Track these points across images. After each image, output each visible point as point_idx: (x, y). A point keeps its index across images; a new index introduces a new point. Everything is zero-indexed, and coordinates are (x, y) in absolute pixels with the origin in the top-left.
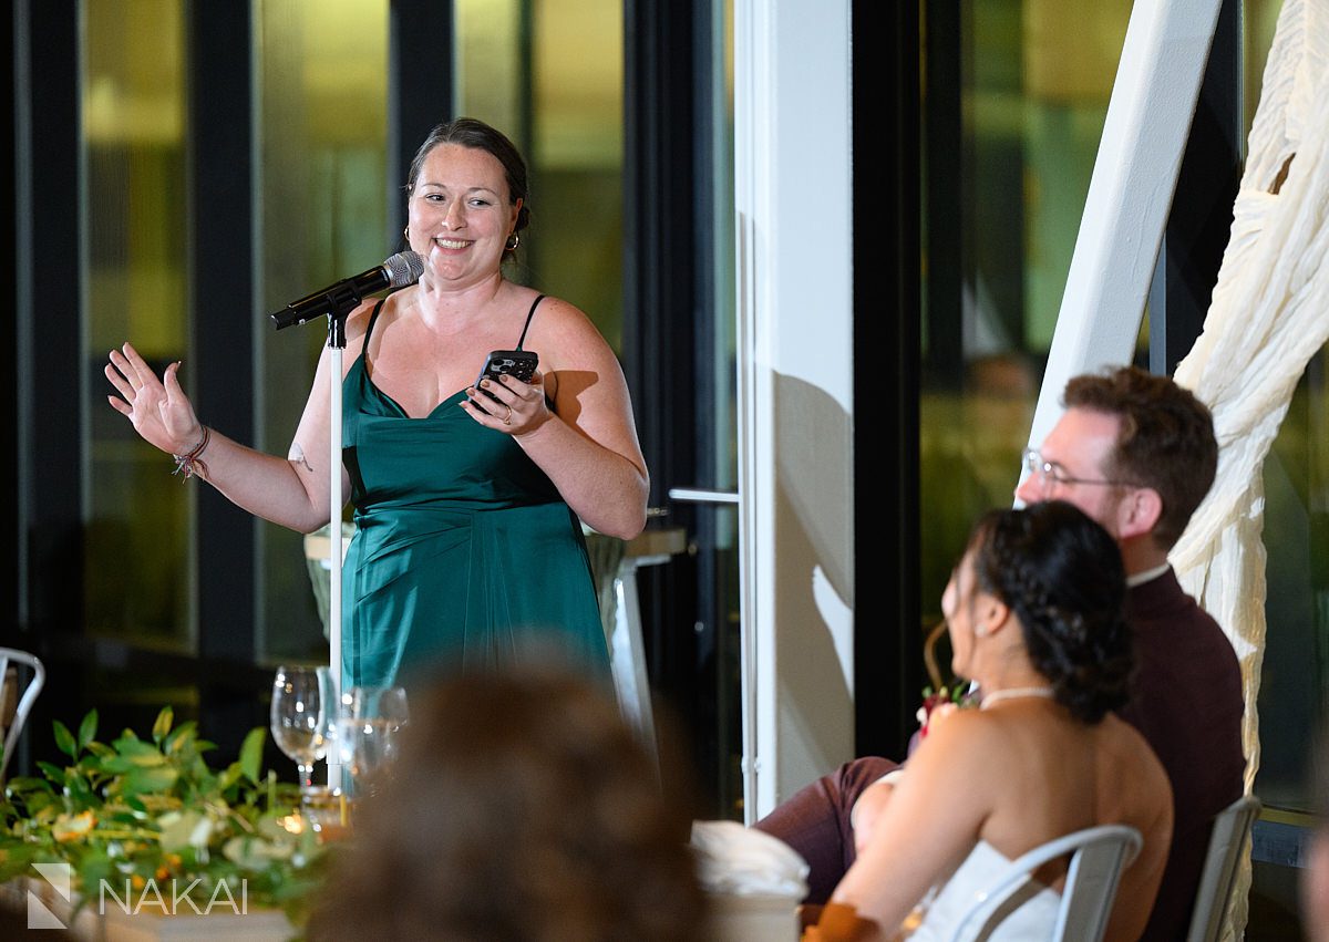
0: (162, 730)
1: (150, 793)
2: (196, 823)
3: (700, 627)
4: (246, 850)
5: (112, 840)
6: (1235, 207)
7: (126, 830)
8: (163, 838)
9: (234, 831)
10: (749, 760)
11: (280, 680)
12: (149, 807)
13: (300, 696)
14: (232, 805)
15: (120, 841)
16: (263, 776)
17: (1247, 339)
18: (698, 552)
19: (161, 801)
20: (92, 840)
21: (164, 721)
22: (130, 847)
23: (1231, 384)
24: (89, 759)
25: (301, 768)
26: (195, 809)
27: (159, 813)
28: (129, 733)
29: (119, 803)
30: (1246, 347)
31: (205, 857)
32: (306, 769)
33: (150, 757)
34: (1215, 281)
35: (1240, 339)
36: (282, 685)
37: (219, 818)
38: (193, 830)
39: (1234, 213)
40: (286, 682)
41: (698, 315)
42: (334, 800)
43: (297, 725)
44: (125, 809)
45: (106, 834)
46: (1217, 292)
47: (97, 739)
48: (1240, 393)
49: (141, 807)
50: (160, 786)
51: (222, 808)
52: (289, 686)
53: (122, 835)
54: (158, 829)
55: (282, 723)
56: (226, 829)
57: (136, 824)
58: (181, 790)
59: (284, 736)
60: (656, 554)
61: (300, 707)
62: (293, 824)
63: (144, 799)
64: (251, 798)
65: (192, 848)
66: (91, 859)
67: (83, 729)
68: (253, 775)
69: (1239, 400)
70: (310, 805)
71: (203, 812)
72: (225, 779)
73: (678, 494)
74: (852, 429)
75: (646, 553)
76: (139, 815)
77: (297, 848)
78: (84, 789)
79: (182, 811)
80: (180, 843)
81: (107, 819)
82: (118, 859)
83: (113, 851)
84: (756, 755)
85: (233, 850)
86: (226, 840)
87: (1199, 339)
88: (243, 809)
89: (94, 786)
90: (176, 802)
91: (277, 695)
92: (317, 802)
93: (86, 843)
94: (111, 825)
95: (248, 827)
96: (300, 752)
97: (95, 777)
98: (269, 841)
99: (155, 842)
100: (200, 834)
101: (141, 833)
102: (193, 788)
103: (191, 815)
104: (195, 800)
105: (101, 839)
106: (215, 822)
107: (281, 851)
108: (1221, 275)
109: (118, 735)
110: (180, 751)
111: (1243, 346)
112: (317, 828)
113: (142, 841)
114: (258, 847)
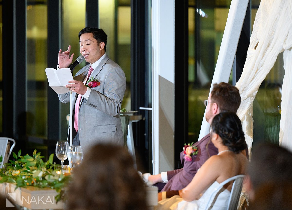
0: (34, 154)
1: (31, 166)
2: (40, 172)
3: (145, 134)
4: (49, 177)
5: (23, 175)
6: (247, 52)
7: (26, 173)
8: (33, 175)
9: (47, 174)
10: (154, 161)
11: (57, 144)
12: (31, 169)
13: (61, 147)
14: (47, 169)
15: (25, 176)
16: (53, 163)
17: (249, 78)
18: (145, 120)
19: (33, 168)
20: (19, 175)
21: (35, 152)
22: (27, 177)
23: (247, 87)
24: (20, 159)
25: (61, 162)
26: (40, 170)
27: (33, 170)
28: (27, 154)
29: (25, 168)
30: (249, 80)
31: (41, 179)
32: (62, 162)
33: (31, 159)
34: (244, 67)
35: (248, 78)
36: (58, 145)
37: (45, 171)
38: (39, 174)
39: (247, 53)
40: (59, 144)
41: (145, 73)
42: (67, 168)
43: (61, 153)
44: (26, 169)
45: (22, 174)
46: (244, 69)
47: (21, 155)
48: (248, 89)
49: (29, 169)
50: (33, 165)
51: (45, 169)
52: (59, 145)
53: (25, 174)
54: (32, 173)
55: (58, 153)
56: (46, 173)
57: (28, 172)
58: (37, 166)
59: (58, 155)
60: (136, 120)
61: (61, 149)
62: (59, 173)
63: (30, 167)
64: (51, 167)
65: (38, 177)
66: (19, 179)
67: (18, 154)
68: (51, 163)
69: (248, 90)
70: (63, 169)
71: (41, 170)
72: (46, 164)
73: (141, 108)
74: (174, 95)
75: (134, 120)
76: (29, 171)
77: (59, 177)
78: (19, 165)
79: (37, 170)
80: (36, 176)
81: (22, 171)
82: (24, 179)
83: (23, 178)
84: (155, 160)
85: (47, 178)
86: (46, 176)
87: (240, 78)
88: (49, 169)
89: (21, 165)
90: (36, 168)
91: (57, 147)
92: (64, 168)
93: (18, 176)
94: (23, 172)
95: (50, 173)
96: (61, 158)
97: (21, 163)
98: (54, 176)
99: (32, 176)
100: (40, 174)
101: (29, 174)
102: (39, 165)
103: (39, 171)
104: (40, 168)
105: (21, 175)
106: (43, 172)
107: (56, 178)
108: (245, 65)
109: (25, 155)
110: (37, 158)
111: (249, 79)
112: (64, 173)
113: (29, 176)
114: (52, 177)
